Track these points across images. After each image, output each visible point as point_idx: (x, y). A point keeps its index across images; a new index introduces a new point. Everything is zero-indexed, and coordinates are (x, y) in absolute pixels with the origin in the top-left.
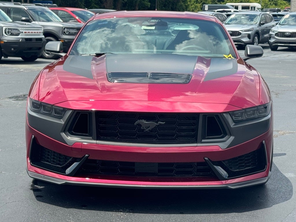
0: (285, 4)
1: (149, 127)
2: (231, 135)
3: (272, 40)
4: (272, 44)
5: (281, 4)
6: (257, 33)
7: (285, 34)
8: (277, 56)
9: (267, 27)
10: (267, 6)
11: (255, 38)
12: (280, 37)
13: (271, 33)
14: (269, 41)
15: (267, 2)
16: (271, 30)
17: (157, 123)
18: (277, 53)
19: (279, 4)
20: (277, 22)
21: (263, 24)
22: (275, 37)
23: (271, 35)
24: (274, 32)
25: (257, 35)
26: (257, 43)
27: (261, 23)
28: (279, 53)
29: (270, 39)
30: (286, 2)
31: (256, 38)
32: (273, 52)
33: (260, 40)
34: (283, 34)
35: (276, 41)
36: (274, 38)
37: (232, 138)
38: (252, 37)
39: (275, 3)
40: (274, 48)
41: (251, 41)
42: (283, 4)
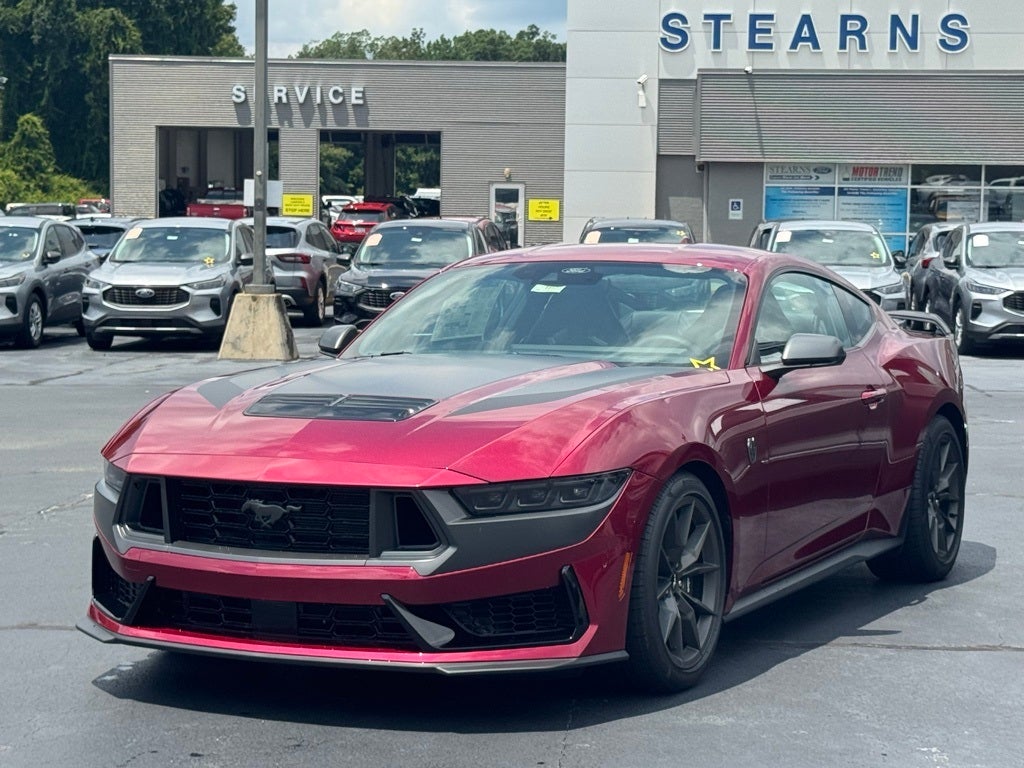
0: (76, 189)
1: (268, 518)
2: (449, 545)
3: (93, 316)
4: (94, 328)
5: (62, 187)
6: (38, 292)
7: (137, 292)
8: (120, 368)
9: (67, 271)
10: (17, 194)
11: (33, 307)
12: (122, 303)
13: (87, 289)
14: (82, 318)
15: (15, 182)
16: (88, 281)
17: (285, 508)
18: (117, 358)
19: (55, 187)
20: (102, 253)
21: (55, 260)
22: (105, 303)
23: (87, 296)
24: (98, 287)
25: (37, 298)
26: (40, 325)
27: (49, 255)
28: (121, 358)
29: (85, 310)
30: (80, 180)
31: (35, 307)
32: (100, 355)
33: (49, 314)
34: (127, 294)
35: (108, 318)
36: (100, 307)
37: (450, 551)
38: (20, 306)
39: (41, 184)
40: (101, 342)
41: (20, 320)
42: (70, 189)
